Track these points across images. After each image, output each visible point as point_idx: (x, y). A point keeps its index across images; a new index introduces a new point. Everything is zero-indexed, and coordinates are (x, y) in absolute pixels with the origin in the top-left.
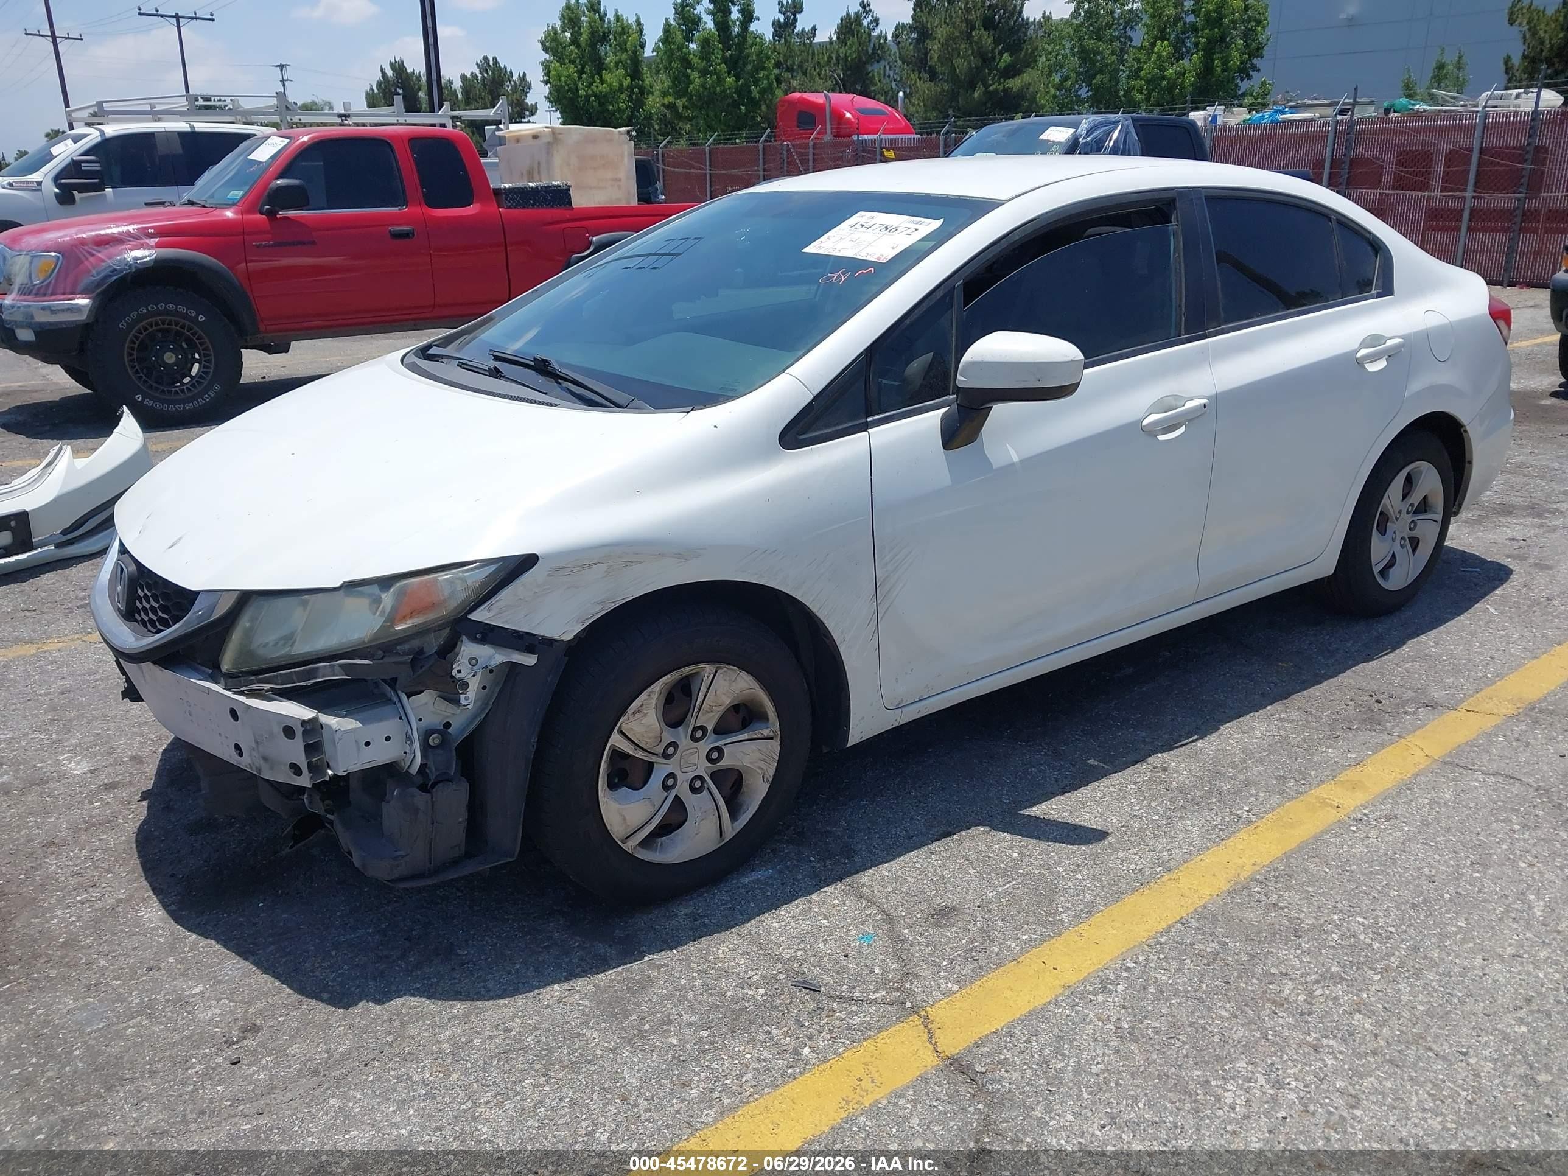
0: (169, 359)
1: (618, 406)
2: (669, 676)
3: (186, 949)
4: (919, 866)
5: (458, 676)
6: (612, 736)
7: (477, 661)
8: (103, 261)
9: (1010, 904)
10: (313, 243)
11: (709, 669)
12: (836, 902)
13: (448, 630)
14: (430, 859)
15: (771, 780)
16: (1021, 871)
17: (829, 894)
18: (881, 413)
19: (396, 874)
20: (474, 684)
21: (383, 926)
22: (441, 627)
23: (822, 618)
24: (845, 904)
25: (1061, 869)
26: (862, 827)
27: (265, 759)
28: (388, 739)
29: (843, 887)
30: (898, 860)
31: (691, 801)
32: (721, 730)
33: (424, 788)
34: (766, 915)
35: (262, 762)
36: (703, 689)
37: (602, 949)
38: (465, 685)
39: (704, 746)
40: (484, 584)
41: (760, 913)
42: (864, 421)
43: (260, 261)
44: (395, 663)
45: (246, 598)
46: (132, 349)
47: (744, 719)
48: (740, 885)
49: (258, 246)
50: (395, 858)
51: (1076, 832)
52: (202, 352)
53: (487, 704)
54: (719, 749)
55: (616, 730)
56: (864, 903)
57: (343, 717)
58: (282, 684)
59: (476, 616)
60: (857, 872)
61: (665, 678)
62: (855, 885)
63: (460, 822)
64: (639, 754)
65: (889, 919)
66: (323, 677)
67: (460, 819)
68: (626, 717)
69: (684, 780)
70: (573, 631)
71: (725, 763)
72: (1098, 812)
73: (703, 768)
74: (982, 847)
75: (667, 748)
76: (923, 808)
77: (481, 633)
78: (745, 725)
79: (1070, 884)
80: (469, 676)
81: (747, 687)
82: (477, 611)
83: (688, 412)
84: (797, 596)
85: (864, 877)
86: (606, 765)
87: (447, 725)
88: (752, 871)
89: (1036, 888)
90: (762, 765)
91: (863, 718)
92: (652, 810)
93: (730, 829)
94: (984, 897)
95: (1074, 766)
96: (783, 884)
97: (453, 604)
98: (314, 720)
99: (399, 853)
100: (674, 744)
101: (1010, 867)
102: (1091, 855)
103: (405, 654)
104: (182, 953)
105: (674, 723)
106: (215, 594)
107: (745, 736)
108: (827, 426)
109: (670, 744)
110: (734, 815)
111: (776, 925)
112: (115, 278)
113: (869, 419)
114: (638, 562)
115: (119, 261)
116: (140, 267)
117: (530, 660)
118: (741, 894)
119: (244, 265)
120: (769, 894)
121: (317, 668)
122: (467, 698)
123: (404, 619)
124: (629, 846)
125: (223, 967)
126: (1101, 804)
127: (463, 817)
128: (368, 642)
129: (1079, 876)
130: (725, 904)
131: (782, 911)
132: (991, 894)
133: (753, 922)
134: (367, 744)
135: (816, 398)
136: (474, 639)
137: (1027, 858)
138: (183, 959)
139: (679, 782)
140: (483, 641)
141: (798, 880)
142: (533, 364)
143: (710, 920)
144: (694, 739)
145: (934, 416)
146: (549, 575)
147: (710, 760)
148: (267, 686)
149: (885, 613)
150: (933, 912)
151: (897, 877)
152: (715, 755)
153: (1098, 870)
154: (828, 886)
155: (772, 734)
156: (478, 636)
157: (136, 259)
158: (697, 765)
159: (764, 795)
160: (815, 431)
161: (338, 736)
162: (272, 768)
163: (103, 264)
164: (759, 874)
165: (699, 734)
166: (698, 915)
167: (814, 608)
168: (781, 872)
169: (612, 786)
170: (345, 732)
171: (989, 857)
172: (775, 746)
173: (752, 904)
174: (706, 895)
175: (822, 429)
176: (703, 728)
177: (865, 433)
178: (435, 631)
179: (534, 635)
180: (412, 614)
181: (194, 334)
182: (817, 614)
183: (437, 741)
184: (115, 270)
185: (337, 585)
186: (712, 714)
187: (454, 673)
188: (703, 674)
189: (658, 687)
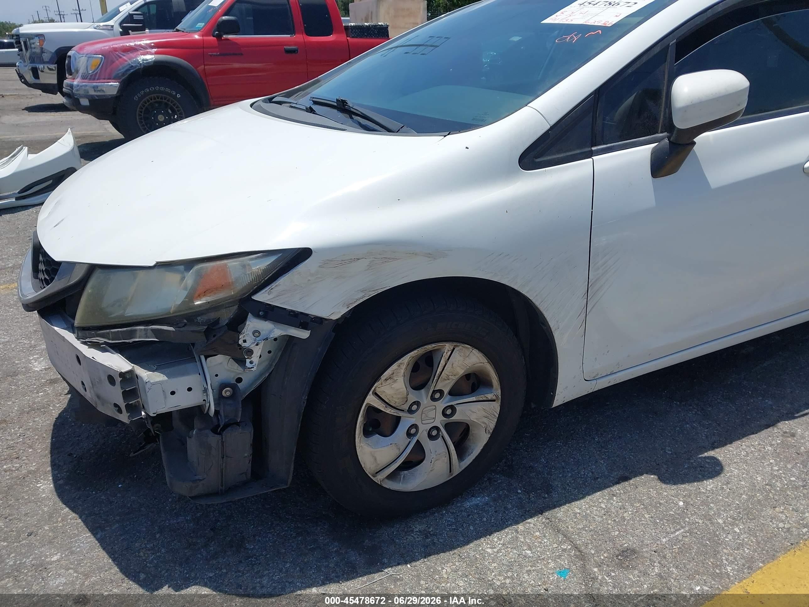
0: (161, 118)
1: (389, 131)
2: (415, 351)
3: (60, 519)
4: (604, 507)
5: (244, 345)
6: (368, 397)
7: (259, 333)
8: (126, 61)
9: (681, 551)
10: (242, 54)
11: (448, 347)
12: (538, 534)
13: (236, 307)
14: (222, 482)
15: (491, 431)
16: (687, 520)
17: (532, 525)
18: (604, 144)
19: (195, 493)
20: (257, 351)
21: (199, 515)
22: (231, 304)
23: (542, 310)
24: (545, 536)
25: (720, 521)
26: (558, 465)
27: (98, 397)
28: (190, 389)
29: (544, 520)
30: (588, 499)
31: (428, 445)
32: (455, 392)
33: (215, 431)
34: (482, 539)
35: (97, 399)
36: (443, 362)
37: (353, 556)
38: (250, 352)
39: (441, 405)
40: (266, 271)
41: (478, 537)
42: (589, 149)
43: (213, 65)
44: (193, 331)
45: (92, 268)
46: (141, 112)
47: (473, 384)
48: (463, 509)
49: (211, 56)
50: (195, 481)
51: (729, 486)
52: (179, 115)
53: (271, 365)
54: (452, 408)
55: (371, 393)
56: (561, 537)
57: (153, 371)
58: (112, 340)
59: (256, 297)
60: (555, 507)
61: (412, 353)
62: (553, 520)
63: (246, 457)
64: (389, 411)
65: (582, 556)
66: (139, 338)
67: (246, 455)
68: (380, 382)
69: (424, 429)
70: (340, 312)
71: (456, 418)
72: (744, 469)
73: (439, 421)
74: (653, 493)
75: (412, 405)
76: (605, 452)
77: (263, 311)
78: (474, 390)
79: (730, 537)
80: (253, 346)
81: (478, 361)
82: (260, 293)
83: (445, 136)
84: (524, 292)
85: (560, 512)
86: (362, 419)
87: (239, 380)
88: (473, 496)
89: (702, 538)
90: (485, 420)
91: (567, 387)
92: (397, 452)
93: (457, 467)
94: (659, 543)
95: (719, 425)
96: (496, 512)
97: (239, 287)
98: (131, 372)
99: (197, 477)
100: (418, 403)
101: (678, 514)
102: (744, 510)
103: (203, 324)
104: (55, 523)
105: (418, 387)
106: (72, 265)
107: (474, 399)
108: (559, 152)
109: (414, 403)
110: (461, 455)
111: (489, 551)
112: (132, 71)
113: (593, 149)
114: (396, 259)
115: (135, 61)
116: (145, 64)
117: (304, 334)
118: (462, 516)
119: (203, 66)
120: (485, 519)
121: (136, 330)
122: (251, 363)
123: (199, 297)
124: (378, 479)
125: (79, 540)
126: (746, 462)
127: (247, 453)
128: (173, 313)
129: (737, 530)
130: (451, 525)
131: (495, 537)
132: (664, 540)
133: (472, 545)
134: (173, 393)
135: (552, 128)
136: (257, 316)
137: (691, 507)
138: (55, 527)
139: (420, 431)
140: (265, 318)
141: (508, 510)
142: (336, 104)
143: (438, 539)
144: (433, 399)
145: (646, 149)
146: (320, 267)
147: (444, 414)
148: (102, 340)
149: (592, 308)
150: (617, 553)
151: (587, 514)
152: (449, 412)
153: (752, 525)
154: (531, 517)
155: (494, 398)
156: (261, 313)
157: (143, 60)
158: (434, 418)
159: (485, 443)
160: (549, 155)
161: (147, 386)
162: (103, 405)
163: (126, 63)
164: (477, 501)
165: (437, 395)
166: (429, 532)
167: (537, 301)
168: (495, 500)
169: (367, 433)
170: (153, 384)
171: (660, 504)
172: (496, 407)
173: (472, 528)
174: (436, 514)
175: (555, 154)
176: (441, 392)
177: (590, 160)
178: (226, 308)
179: (307, 315)
180: (205, 293)
181: (174, 105)
182: (539, 307)
183: (228, 394)
184: (132, 66)
185: (152, 264)
186: (448, 381)
187: (241, 342)
188: (443, 351)
189: (406, 359)
